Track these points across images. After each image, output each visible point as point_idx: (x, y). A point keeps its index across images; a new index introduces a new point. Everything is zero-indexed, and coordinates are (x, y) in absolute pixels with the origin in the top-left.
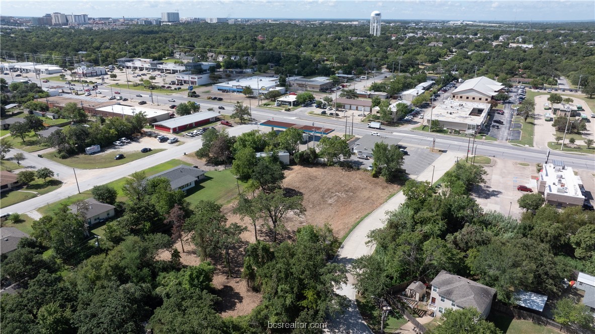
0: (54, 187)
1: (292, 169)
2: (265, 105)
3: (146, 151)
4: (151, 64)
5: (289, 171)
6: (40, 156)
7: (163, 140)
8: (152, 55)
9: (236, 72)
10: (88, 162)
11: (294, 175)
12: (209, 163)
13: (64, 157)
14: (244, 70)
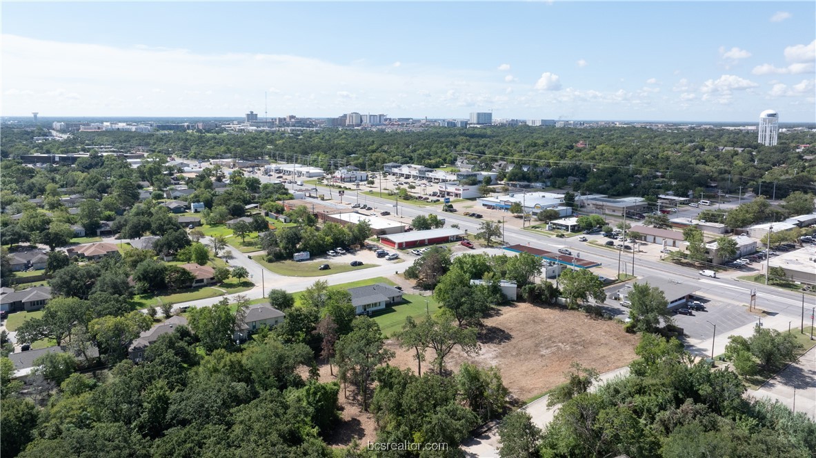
0: (245, 288)
1: (516, 306)
2: (533, 227)
3: (357, 264)
4: (420, 171)
5: (511, 308)
6: (250, 257)
7: (382, 255)
8: (427, 161)
9: (520, 185)
10: (290, 268)
11: (514, 313)
12: (418, 286)
13: (270, 261)
14: (533, 184)
